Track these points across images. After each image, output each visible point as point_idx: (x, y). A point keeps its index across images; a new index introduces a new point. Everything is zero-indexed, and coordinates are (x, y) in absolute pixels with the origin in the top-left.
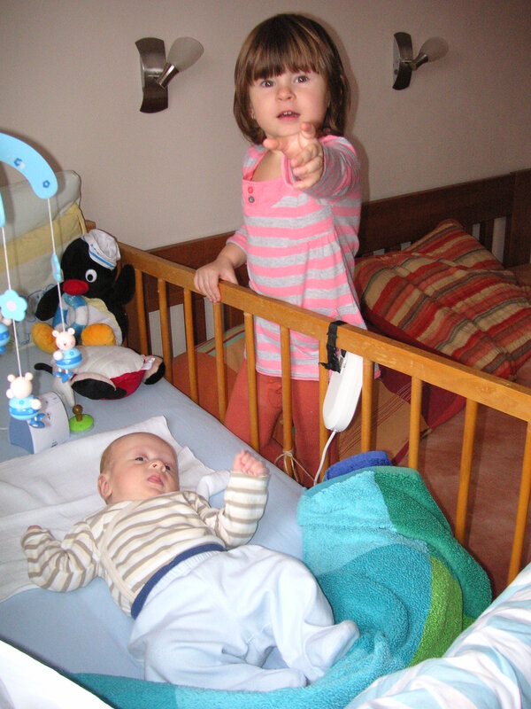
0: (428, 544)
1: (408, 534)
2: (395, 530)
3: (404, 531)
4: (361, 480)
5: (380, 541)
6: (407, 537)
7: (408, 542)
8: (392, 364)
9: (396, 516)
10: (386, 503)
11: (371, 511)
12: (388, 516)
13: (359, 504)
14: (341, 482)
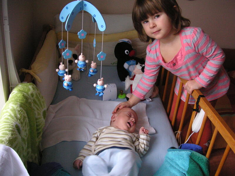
8: (211, 119)
9: (189, 171)
10: (189, 165)
11: (183, 165)
13: (180, 161)
14: (179, 151)
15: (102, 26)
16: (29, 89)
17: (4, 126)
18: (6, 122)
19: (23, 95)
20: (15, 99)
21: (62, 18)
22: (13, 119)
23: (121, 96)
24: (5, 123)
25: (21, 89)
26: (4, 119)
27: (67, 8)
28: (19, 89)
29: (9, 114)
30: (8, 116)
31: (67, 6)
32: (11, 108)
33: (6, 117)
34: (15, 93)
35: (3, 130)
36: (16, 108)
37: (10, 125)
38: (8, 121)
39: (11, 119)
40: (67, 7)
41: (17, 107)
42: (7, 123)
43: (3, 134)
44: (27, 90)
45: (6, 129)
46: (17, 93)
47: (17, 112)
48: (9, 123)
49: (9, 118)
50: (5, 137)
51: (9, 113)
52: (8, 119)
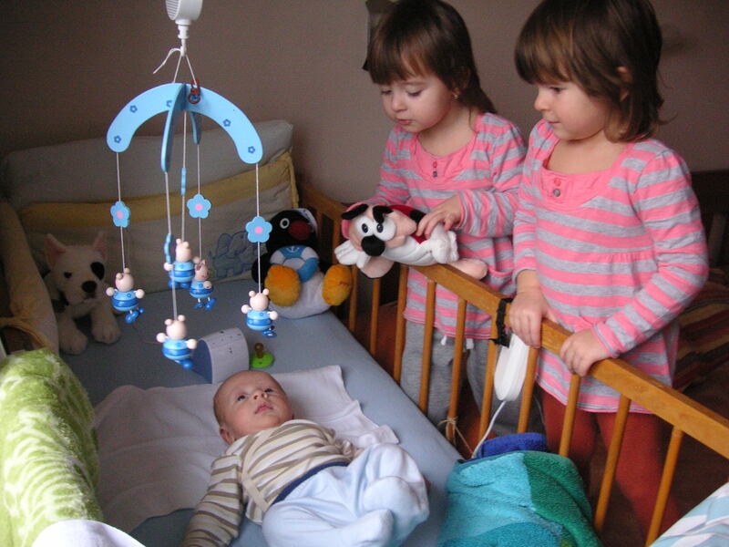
0: (564, 528)
1: (546, 516)
2: (534, 509)
3: (542, 511)
4: (511, 460)
5: (516, 517)
6: (544, 518)
7: (544, 522)
9: (536, 497)
11: (515, 488)
12: (529, 496)
13: (504, 480)
15: (252, 150)
16: (51, 366)
17: (45, 474)
18: (44, 462)
19: (46, 384)
20: (26, 398)
21: (118, 139)
22: (57, 450)
23: (260, 360)
24: (43, 466)
25: (30, 367)
26: (30, 456)
27: (134, 109)
28: (24, 370)
29: (37, 441)
30: (39, 444)
31: (132, 103)
32: (30, 423)
33: (34, 448)
34: (18, 382)
35: (51, 485)
36: (45, 420)
37: (60, 467)
38: (46, 458)
39: (51, 450)
40: (132, 107)
41: (48, 418)
42: (49, 465)
43: (58, 492)
44: (46, 369)
45: (56, 479)
46: (24, 382)
47: (56, 431)
48: (54, 464)
49: (46, 448)
50: (71, 499)
51: (34, 437)
52: (44, 453)
